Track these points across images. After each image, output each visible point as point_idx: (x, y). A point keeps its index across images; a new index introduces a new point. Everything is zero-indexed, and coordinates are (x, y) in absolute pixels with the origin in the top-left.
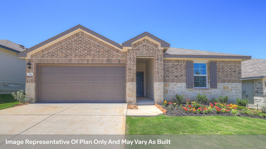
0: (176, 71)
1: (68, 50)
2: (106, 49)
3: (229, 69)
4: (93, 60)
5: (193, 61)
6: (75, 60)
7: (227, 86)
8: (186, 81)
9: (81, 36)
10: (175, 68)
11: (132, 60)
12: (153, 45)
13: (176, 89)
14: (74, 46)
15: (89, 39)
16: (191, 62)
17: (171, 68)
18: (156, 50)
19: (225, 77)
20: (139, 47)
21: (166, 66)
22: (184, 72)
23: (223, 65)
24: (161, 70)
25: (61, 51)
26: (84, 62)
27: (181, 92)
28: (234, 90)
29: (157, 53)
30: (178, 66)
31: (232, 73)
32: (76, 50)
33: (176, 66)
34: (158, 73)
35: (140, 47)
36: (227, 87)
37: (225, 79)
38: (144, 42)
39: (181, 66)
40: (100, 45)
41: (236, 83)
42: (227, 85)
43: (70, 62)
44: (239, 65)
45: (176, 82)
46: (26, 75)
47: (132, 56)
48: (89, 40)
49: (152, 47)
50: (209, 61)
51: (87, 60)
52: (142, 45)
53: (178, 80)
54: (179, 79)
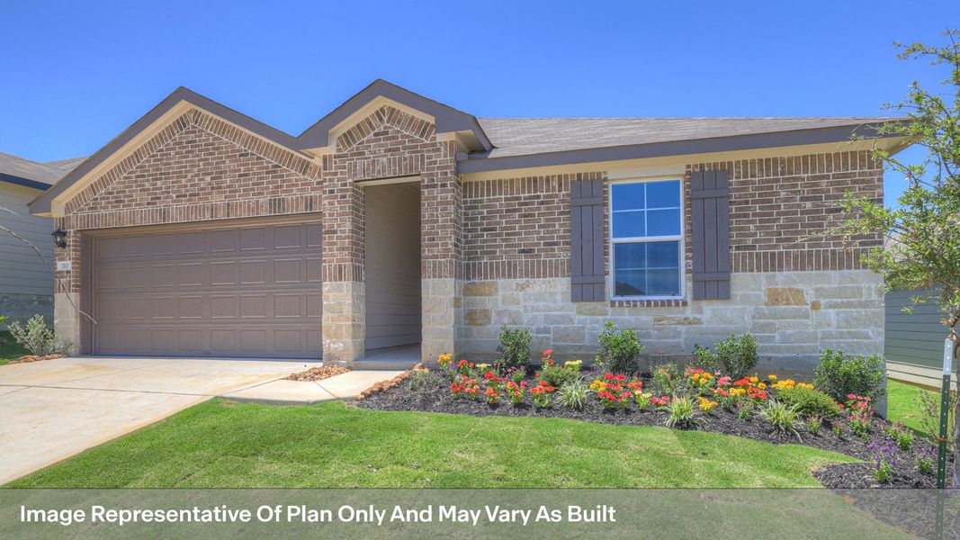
0: (526, 227)
1: (157, 179)
2: (268, 162)
3: (802, 199)
4: (228, 208)
5: (603, 177)
6: (177, 212)
7: (794, 286)
8: (570, 268)
9: (193, 127)
10: (520, 216)
11: (336, 197)
12: (413, 130)
13: (525, 307)
14: (176, 163)
15: (215, 132)
16: (597, 182)
17: (504, 217)
18: (425, 146)
19: (778, 240)
20: (362, 143)
21: (484, 207)
22: (560, 229)
23: (767, 181)
24: (444, 227)
25: (140, 186)
26: (204, 214)
27: (547, 317)
28: (830, 307)
29: (428, 158)
30: (533, 203)
31: (819, 218)
32: (180, 175)
33: (526, 204)
34: (434, 239)
35: (367, 141)
36: (790, 290)
37: (781, 253)
38: (381, 119)
39: (547, 203)
40: (250, 151)
41: (845, 271)
42: (794, 282)
43: (164, 218)
44: (871, 174)
45: (527, 276)
46: (56, 268)
47: (339, 180)
48: (217, 135)
49: (408, 137)
50: (689, 166)
51: (212, 209)
52: (373, 133)
53: (533, 266)
54: (539, 262)
